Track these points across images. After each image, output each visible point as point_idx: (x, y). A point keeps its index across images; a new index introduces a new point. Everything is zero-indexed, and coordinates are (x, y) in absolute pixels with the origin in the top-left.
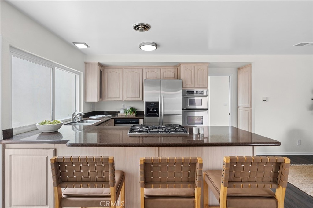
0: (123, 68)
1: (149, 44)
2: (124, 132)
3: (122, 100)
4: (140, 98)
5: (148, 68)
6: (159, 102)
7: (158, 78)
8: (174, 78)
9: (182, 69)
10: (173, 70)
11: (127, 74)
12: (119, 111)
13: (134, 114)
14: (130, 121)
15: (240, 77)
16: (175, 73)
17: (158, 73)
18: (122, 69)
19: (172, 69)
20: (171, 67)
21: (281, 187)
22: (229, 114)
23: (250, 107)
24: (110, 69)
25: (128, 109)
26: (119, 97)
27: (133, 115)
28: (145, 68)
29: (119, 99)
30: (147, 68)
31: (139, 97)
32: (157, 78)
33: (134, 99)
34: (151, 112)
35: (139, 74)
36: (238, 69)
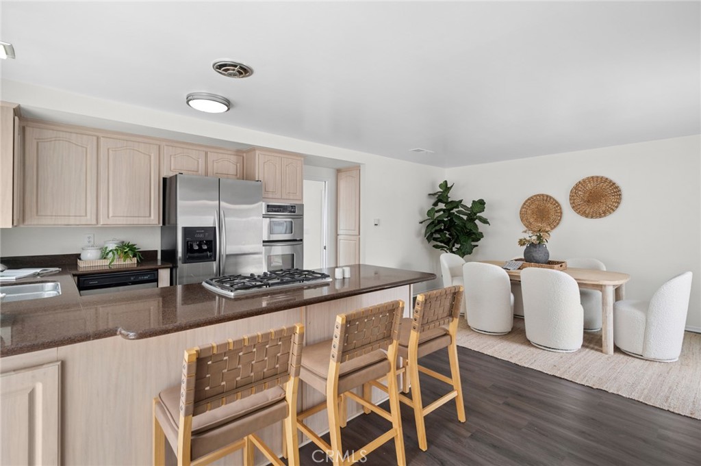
0: (97, 134)
1: (213, 98)
2: (101, 310)
3: (94, 222)
4: (152, 217)
5: (175, 147)
6: (215, 228)
7: (200, 172)
8: (237, 175)
9: (259, 159)
10: (233, 158)
11: (110, 151)
12: (80, 255)
13: (135, 260)
14: (132, 279)
15: (343, 185)
16: (238, 165)
17: (200, 160)
18: (95, 138)
19: (232, 156)
20: (229, 152)
21: (455, 319)
22: (325, 248)
23: (358, 234)
24: (51, 131)
25: (112, 246)
26: (84, 215)
27: (131, 262)
28: (167, 145)
29: (83, 221)
30: (172, 146)
31: (148, 215)
32: (198, 171)
33: (135, 221)
34: (196, 251)
35: (150, 157)
36: (338, 171)
